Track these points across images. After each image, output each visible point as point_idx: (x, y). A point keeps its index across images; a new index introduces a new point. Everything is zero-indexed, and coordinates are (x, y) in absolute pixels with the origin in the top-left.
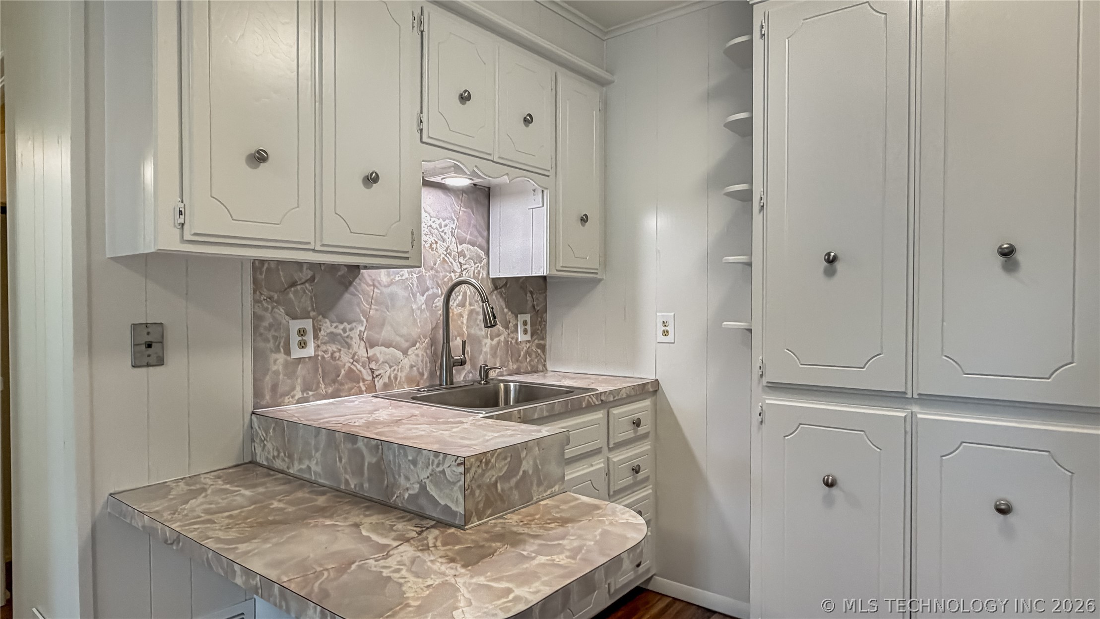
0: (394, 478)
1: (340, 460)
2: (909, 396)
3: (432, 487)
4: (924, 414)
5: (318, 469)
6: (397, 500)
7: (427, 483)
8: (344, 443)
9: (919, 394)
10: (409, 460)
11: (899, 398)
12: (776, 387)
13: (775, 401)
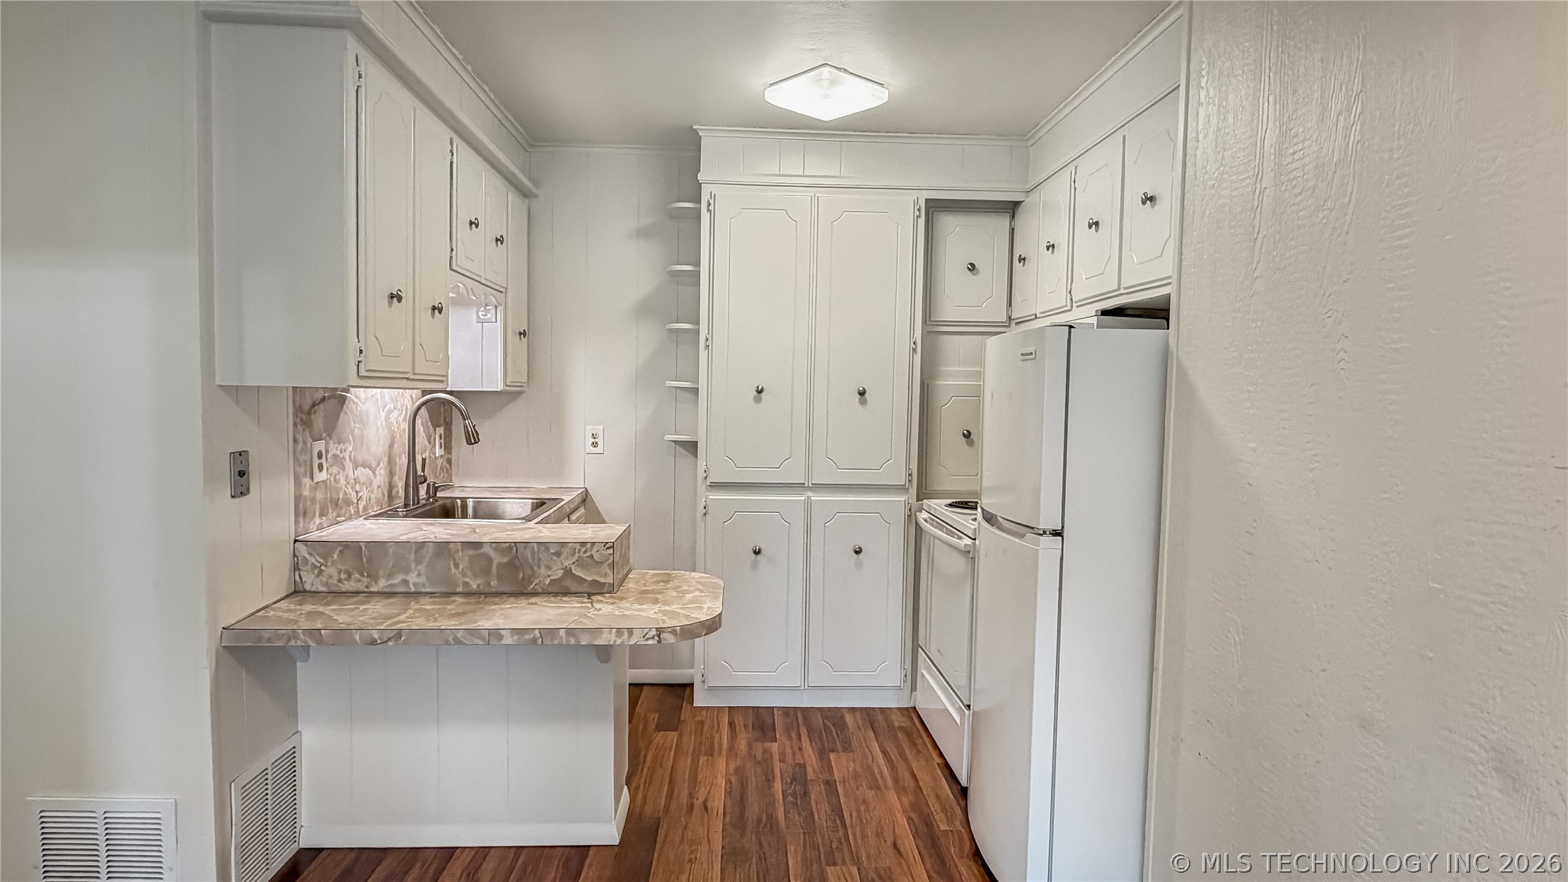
0: (532, 569)
1: (457, 566)
2: (806, 485)
3: (579, 569)
4: (815, 497)
5: (422, 580)
6: (536, 587)
7: (573, 568)
8: (462, 551)
9: (812, 484)
10: (552, 553)
11: (799, 487)
12: (716, 486)
13: (715, 496)
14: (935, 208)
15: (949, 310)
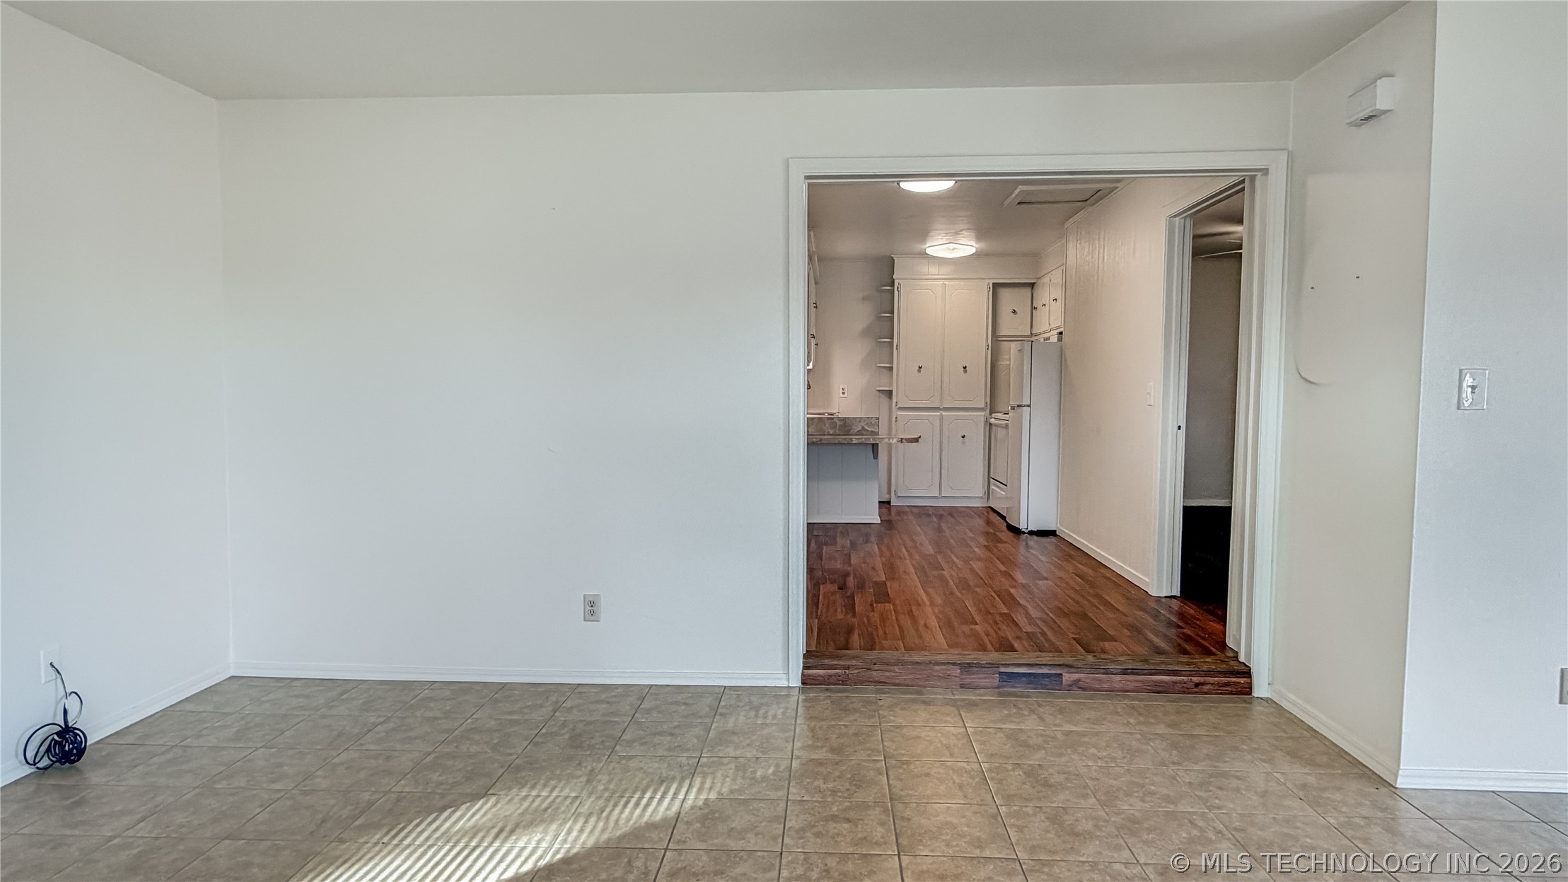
2: (940, 408)
4: (945, 414)
9: (943, 408)
11: (937, 409)
12: (900, 409)
13: (900, 413)
14: (996, 286)
15: (1004, 331)
